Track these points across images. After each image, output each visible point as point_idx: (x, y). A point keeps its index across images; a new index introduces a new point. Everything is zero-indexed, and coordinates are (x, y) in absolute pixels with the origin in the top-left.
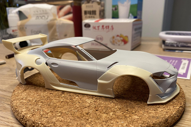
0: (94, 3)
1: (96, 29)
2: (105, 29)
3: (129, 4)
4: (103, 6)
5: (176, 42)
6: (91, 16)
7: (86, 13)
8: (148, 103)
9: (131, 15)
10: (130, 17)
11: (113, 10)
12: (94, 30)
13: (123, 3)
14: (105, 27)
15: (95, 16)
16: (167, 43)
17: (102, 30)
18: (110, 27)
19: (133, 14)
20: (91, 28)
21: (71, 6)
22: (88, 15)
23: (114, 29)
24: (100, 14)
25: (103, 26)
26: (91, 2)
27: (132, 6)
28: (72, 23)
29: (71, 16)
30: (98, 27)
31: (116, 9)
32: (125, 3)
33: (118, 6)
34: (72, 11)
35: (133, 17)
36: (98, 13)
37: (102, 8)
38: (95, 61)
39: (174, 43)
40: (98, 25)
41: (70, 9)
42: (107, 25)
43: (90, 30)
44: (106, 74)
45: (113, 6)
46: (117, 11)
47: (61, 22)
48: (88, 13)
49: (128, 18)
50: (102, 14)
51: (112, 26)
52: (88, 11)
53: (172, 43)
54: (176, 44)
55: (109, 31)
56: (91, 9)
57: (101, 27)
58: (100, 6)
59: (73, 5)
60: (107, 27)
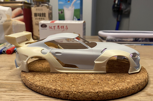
0: (43, 6)
1: (52, 29)
2: (60, 29)
3: (73, 8)
4: (51, 9)
5: (114, 38)
6: (40, 18)
7: (36, 15)
8: (129, 73)
9: (75, 17)
10: (74, 20)
11: (59, 13)
12: (51, 29)
13: (68, 8)
14: (60, 27)
15: (45, 18)
16: (108, 39)
17: (58, 29)
18: (65, 27)
19: (77, 17)
20: (48, 28)
21: (22, 9)
22: (38, 17)
23: (68, 29)
24: (49, 16)
25: (58, 26)
26: (40, 6)
27: (75, 11)
28: (23, 23)
29: (22, 17)
30: (54, 27)
31: (62, 13)
32: (70, 8)
33: (63, 10)
34: (23, 13)
35: (77, 19)
36: (47, 15)
37: (51, 11)
38: (90, 48)
39: (113, 39)
40: (54, 26)
41: (21, 12)
42: (62, 25)
43: (46, 29)
44: (101, 57)
45: (59, 10)
46: (63, 14)
47: (16, 23)
48: (38, 16)
49: (73, 20)
50: (50, 16)
51: (67, 26)
52: (38, 14)
53: (112, 39)
54: (115, 39)
55: (64, 30)
56: (41, 12)
57: (56, 27)
58: (48, 9)
59: (23, 8)
60: (62, 27)
